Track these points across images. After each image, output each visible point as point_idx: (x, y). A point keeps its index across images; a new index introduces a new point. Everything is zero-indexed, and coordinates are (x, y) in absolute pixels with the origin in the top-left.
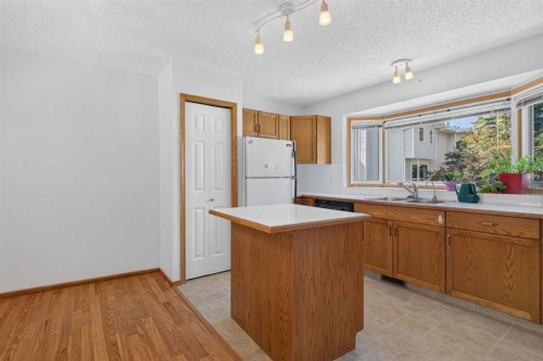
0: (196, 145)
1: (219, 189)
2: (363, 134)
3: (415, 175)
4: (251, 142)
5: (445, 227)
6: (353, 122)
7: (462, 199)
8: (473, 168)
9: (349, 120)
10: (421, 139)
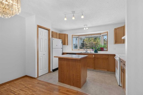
0: (40, 40)
1: (46, 51)
2: (75, 39)
3: (75, 48)
4: (54, 39)
5: (94, 57)
6: (73, 36)
7: (95, 52)
8: (86, 47)
9: (72, 35)
10: (76, 40)
